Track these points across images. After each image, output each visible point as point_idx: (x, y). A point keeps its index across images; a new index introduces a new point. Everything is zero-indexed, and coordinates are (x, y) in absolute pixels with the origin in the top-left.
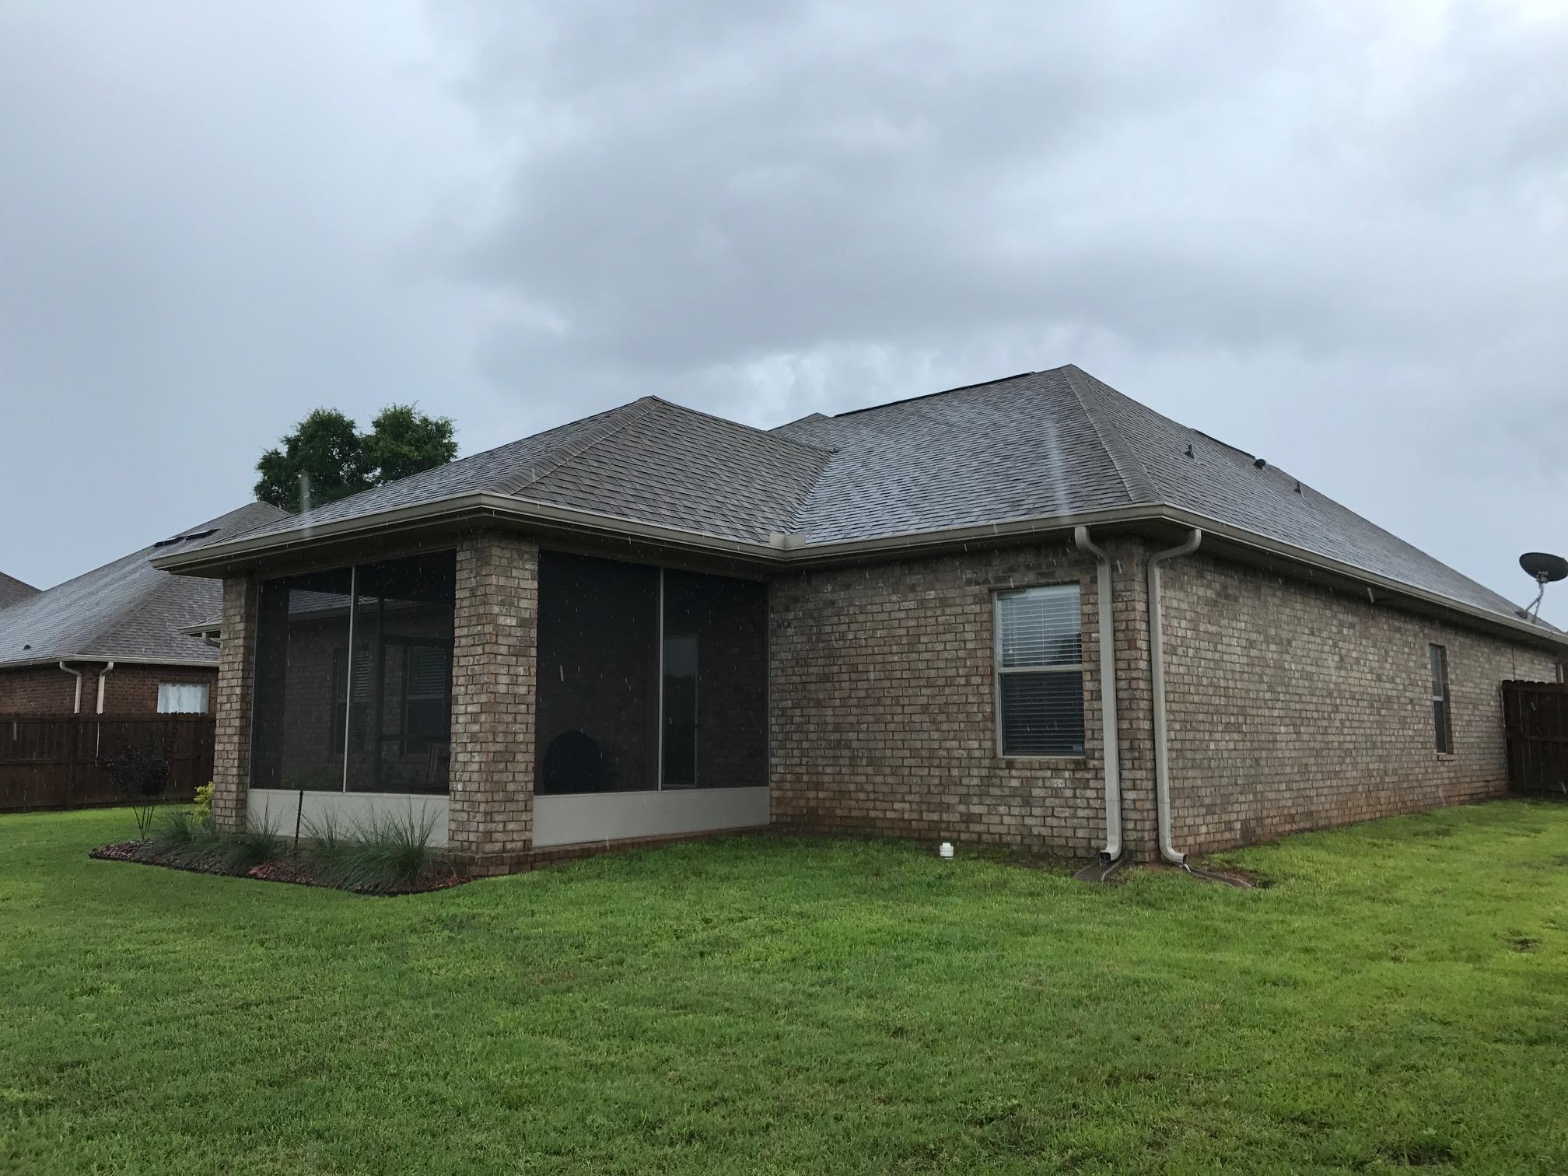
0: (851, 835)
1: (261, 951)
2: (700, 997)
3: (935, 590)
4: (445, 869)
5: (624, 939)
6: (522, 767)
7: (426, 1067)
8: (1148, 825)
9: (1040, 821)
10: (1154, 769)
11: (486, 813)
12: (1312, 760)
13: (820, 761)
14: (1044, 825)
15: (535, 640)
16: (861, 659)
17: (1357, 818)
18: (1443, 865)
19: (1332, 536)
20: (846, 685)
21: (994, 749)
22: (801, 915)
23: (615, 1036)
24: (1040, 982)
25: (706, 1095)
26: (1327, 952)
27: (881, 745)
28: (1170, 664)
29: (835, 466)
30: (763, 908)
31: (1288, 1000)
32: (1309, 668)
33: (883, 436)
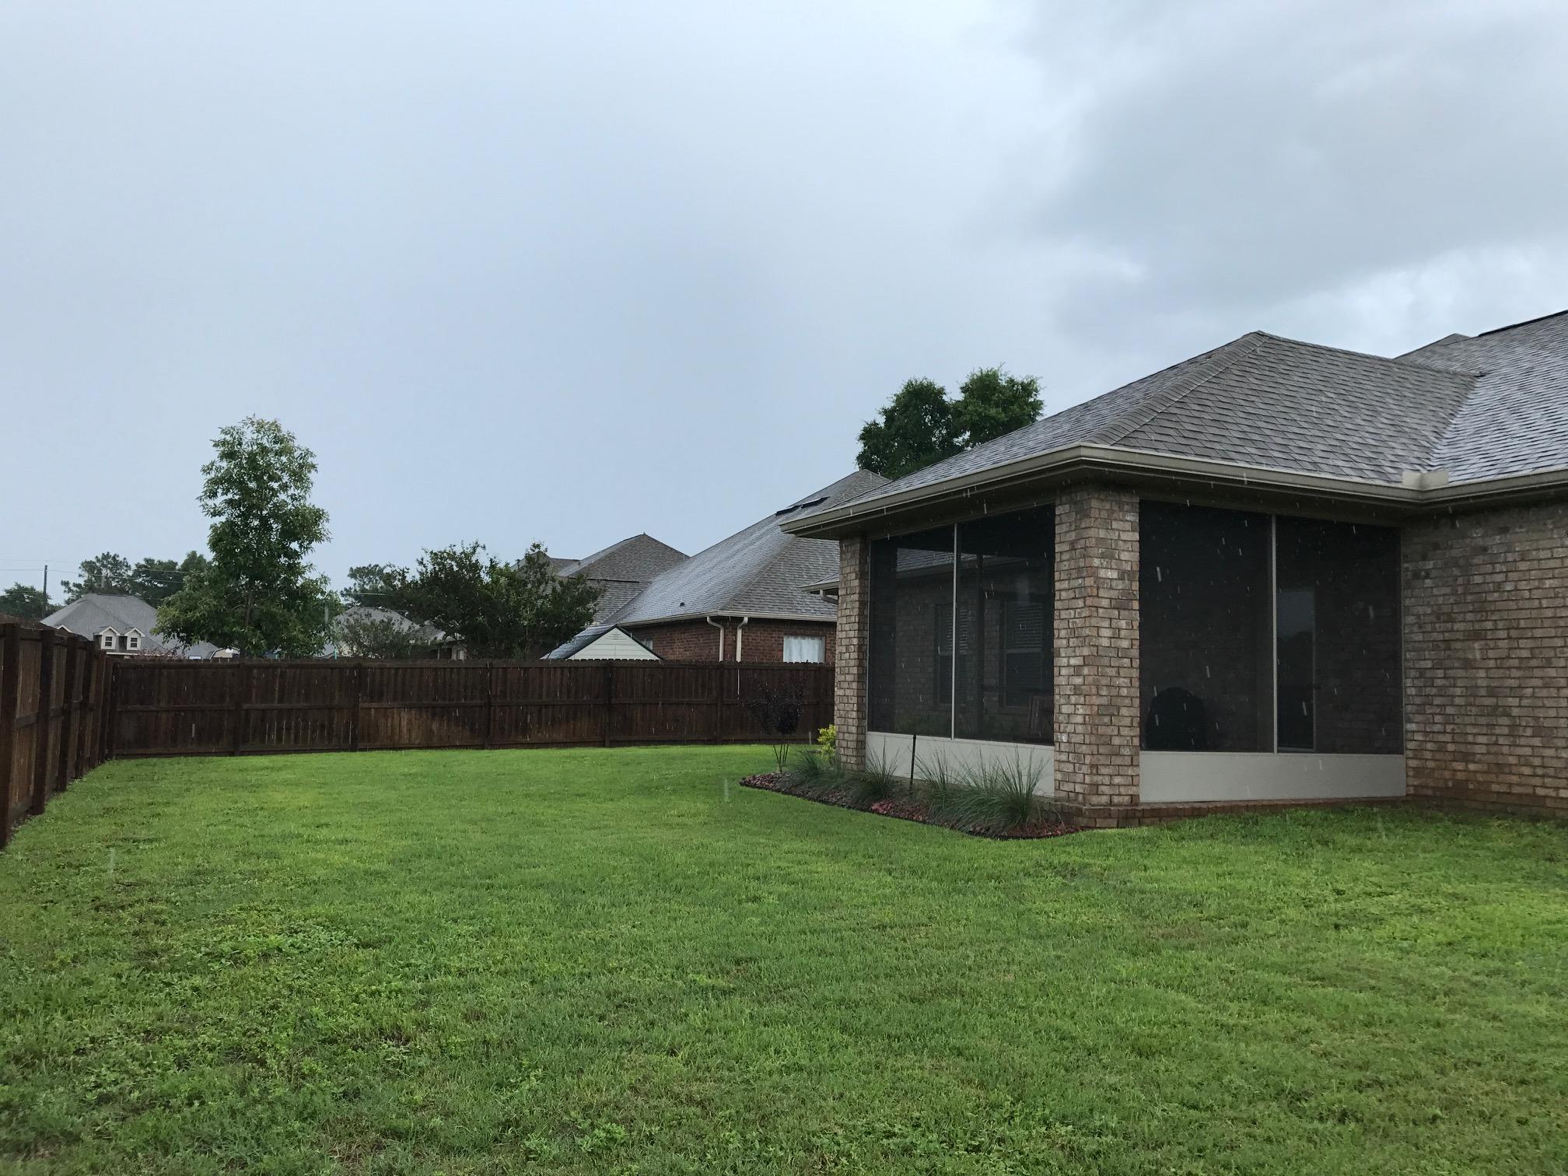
1: (889, 879)
2: (1338, 970)
4: (1053, 818)
5: (1246, 902)
6: (1127, 721)
7: (1052, 1005)
11: (1092, 766)
13: (1470, 729)
15: (1137, 593)
16: (1526, 614)
20: (1502, 644)
23: (1245, 999)
25: (1359, 1075)
29: (1482, 392)
30: (1406, 885)
33: (1545, 353)
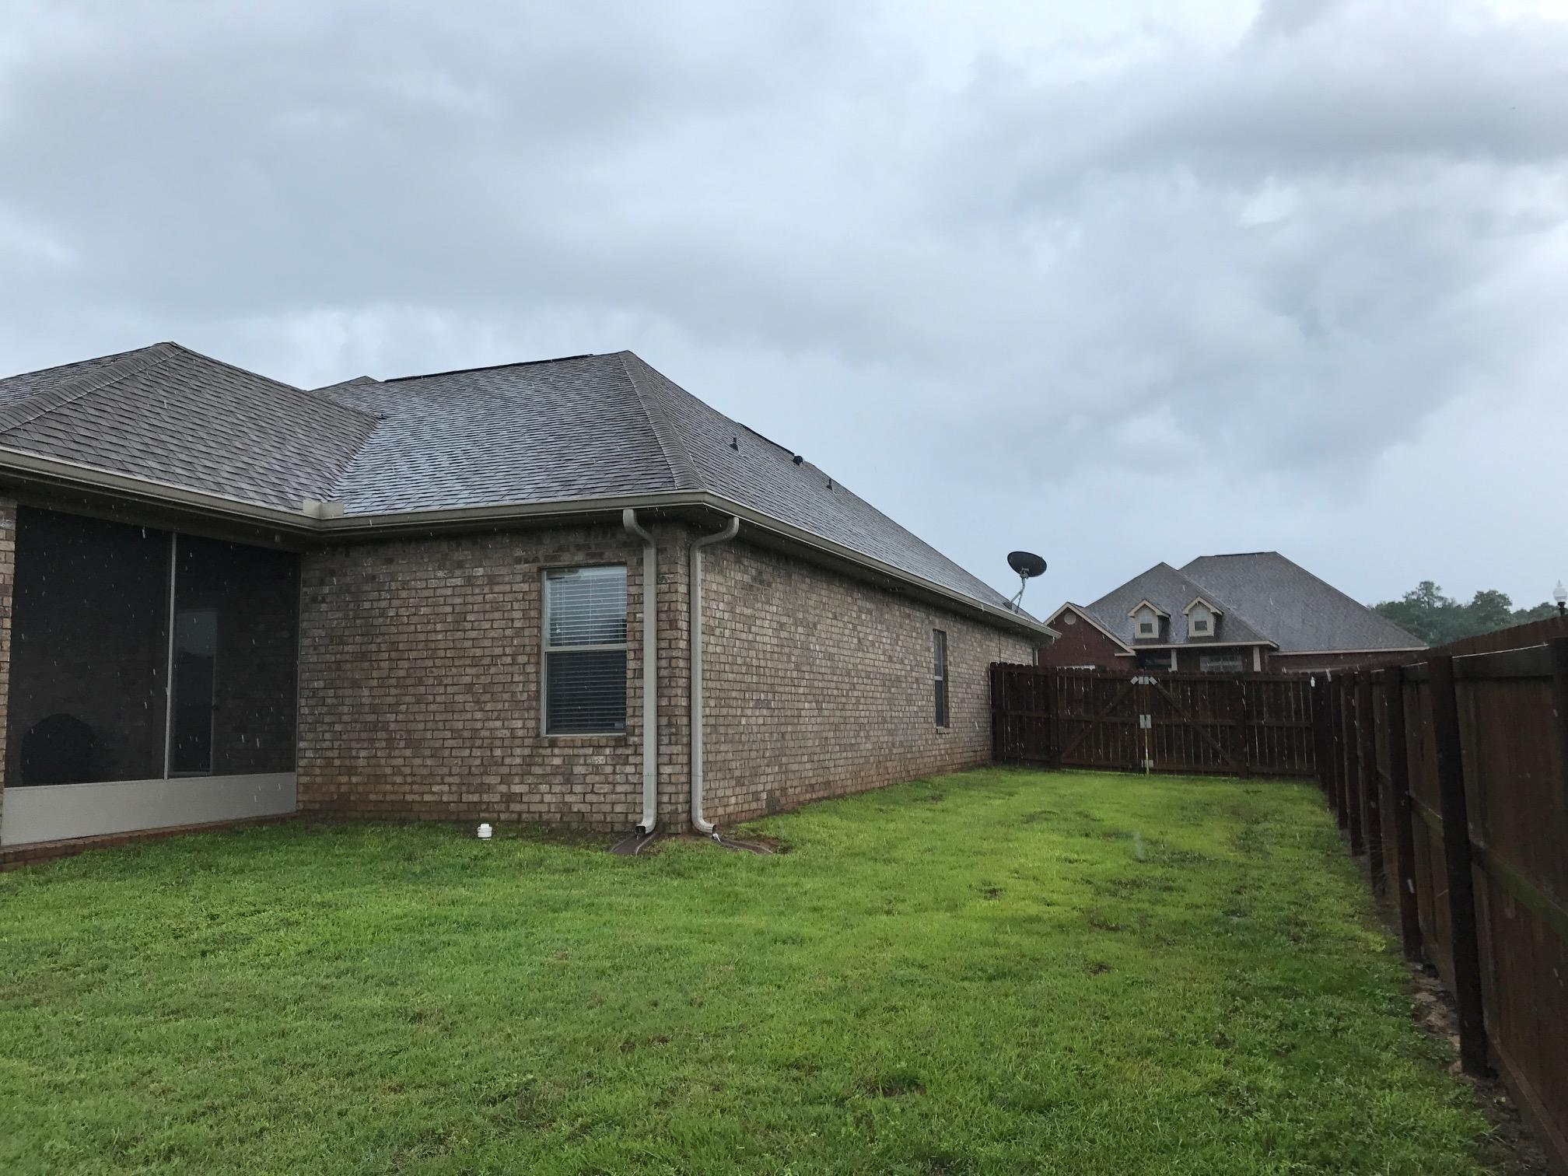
0: (386, 820)
2: (196, 999)
3: (484, 567)
5: (110, 943)
8: (682, 798)
9: (579, 798)
10: (690, 744)
12: (831, 734)
13: (354, 745)
14: (584, 802)
15: (9, 611)
16: (405, 637)
17: (869, 786)
18: (935, 826)
19: (856, 530)
20: (385, 665)
21: (538, 728)
22: (323, 905)
23: (88, 1051)
24: (566, 957)
25: (195, 1105)
26: (833, 910)
27: (421, 726)
28: (707, 644)
29: (382, 433)
30: (280, 900)
31: (794, 956)
32: (831, 650)
33: (436, 405)
